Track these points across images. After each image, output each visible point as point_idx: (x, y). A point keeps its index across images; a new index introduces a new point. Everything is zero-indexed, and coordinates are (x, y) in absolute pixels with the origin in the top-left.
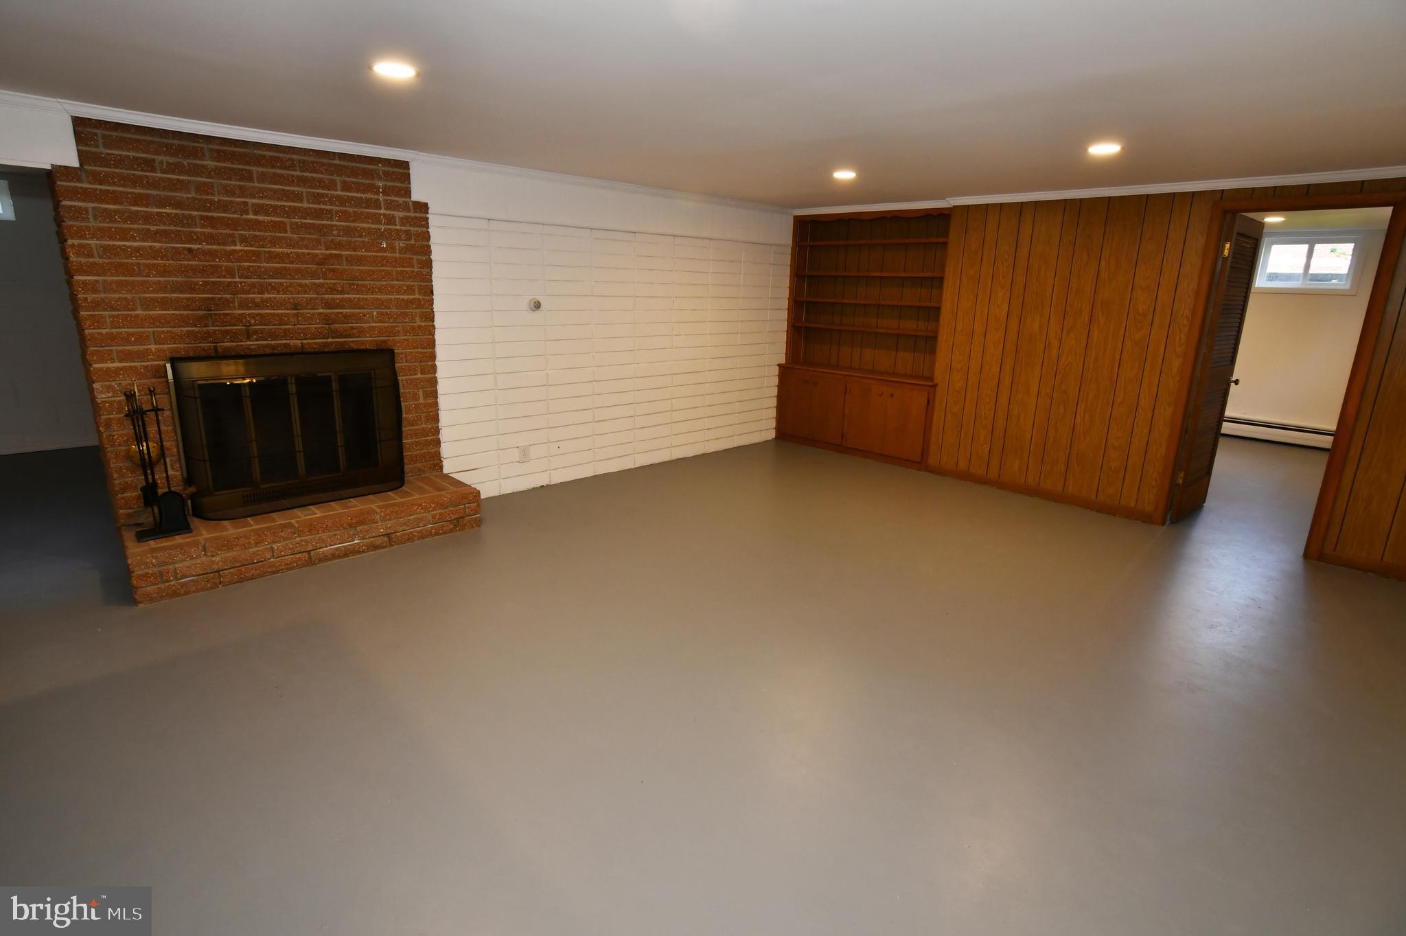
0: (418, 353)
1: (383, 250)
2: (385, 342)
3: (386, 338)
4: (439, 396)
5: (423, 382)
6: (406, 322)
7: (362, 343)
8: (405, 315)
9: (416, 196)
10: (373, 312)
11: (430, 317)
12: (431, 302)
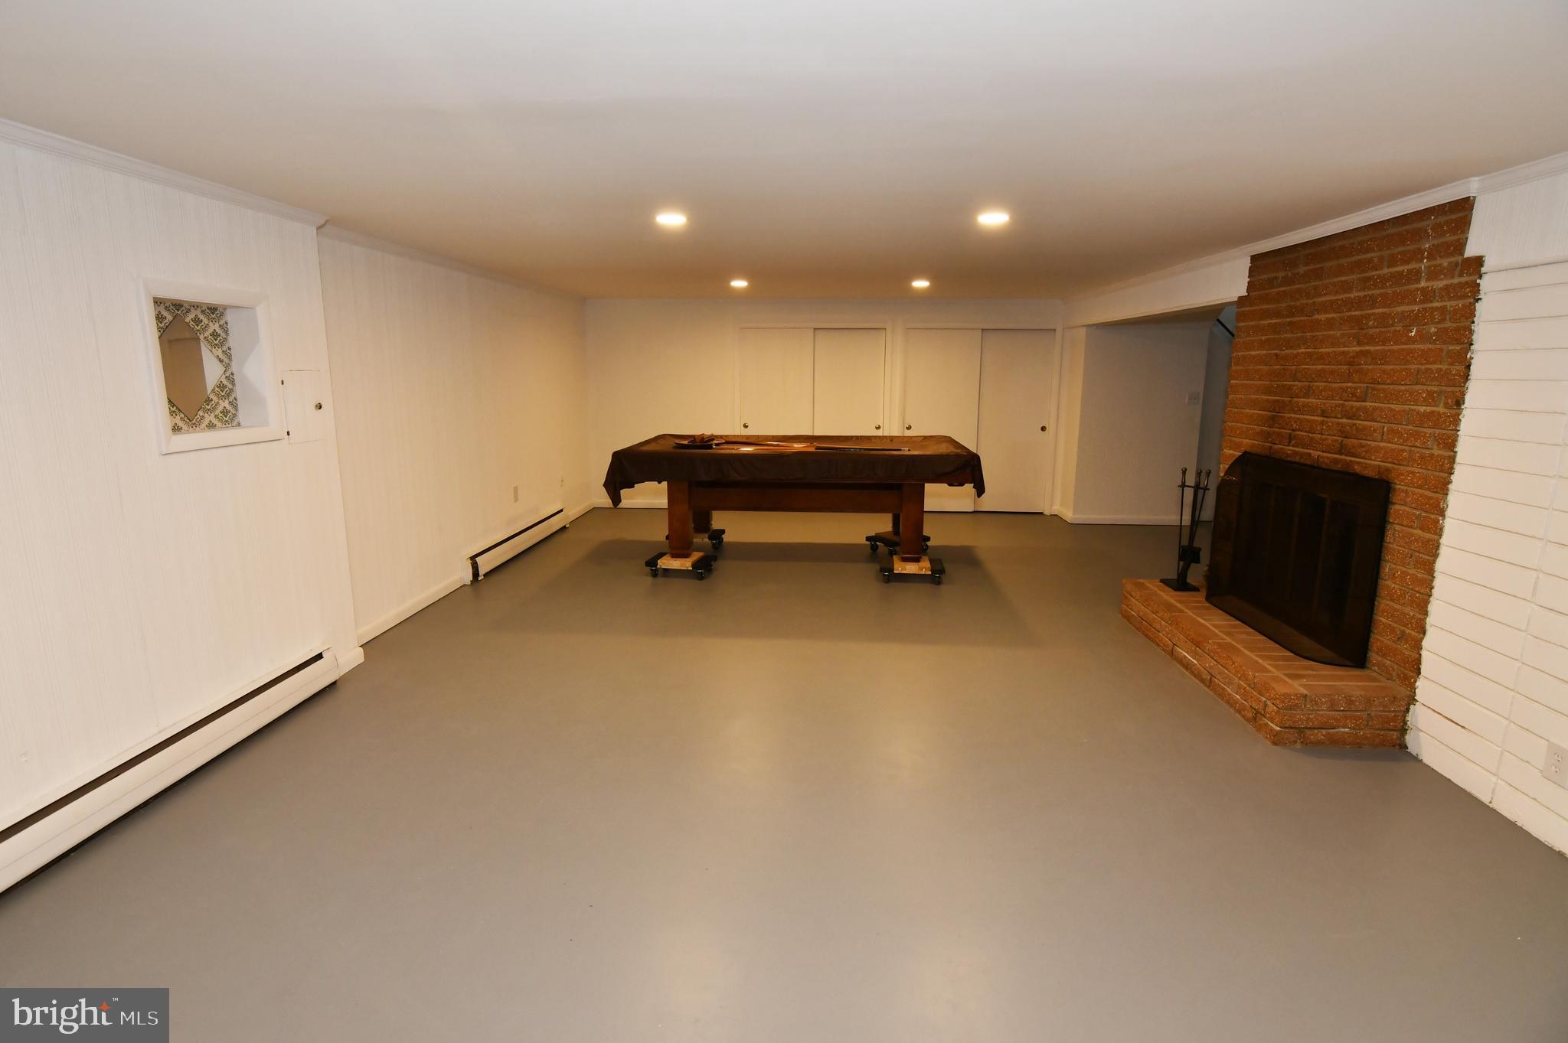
0: (1421, 495)
1: (1412, 341)
2: (1388, 470)
3: (1390, 465)
4: (1436, 574)
5: (1418, 543)
6: (1416, 447)
7: (1367, 466)
8: (1416, 435)
9: (1471, 251)
10: (1384, 427)
11: (1450, 443)
12: (1456, 421)
